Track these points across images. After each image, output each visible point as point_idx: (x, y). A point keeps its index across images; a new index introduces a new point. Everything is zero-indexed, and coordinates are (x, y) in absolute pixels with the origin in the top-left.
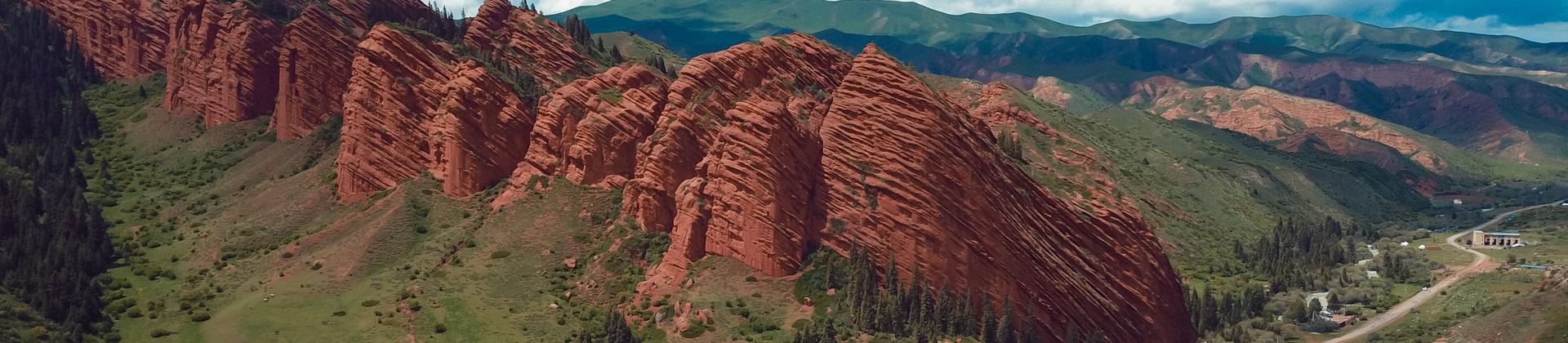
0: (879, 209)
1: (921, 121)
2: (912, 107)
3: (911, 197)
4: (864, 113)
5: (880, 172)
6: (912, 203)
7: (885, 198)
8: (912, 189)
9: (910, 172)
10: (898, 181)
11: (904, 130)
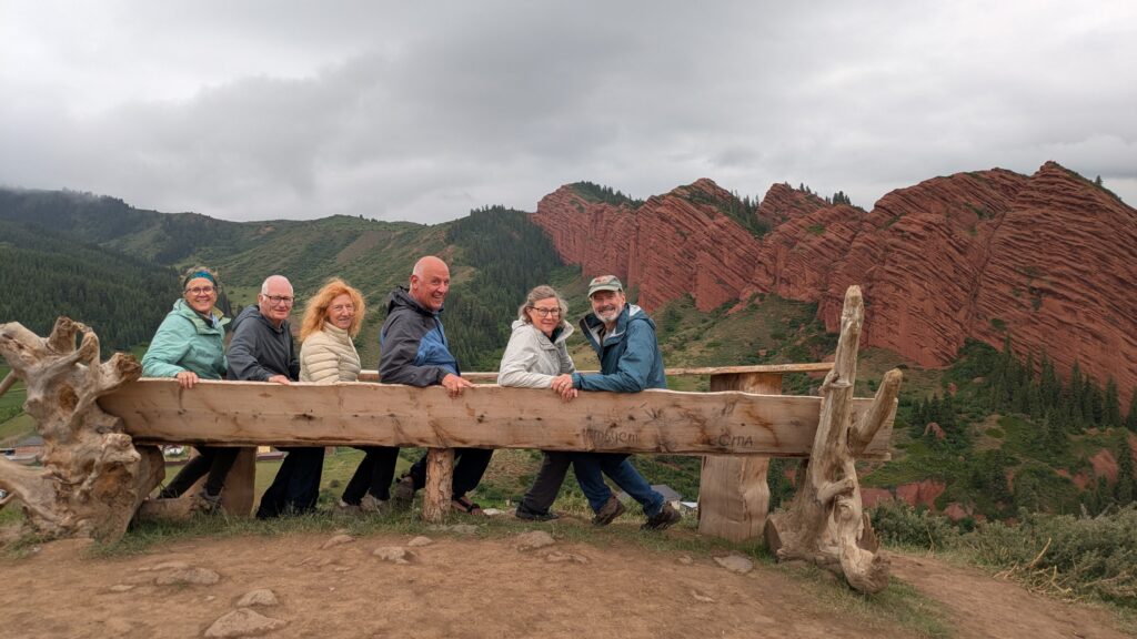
0: (1042, 309)
1: (1091, 224)
2: (1084, 212)
3: (1077, 297)
4: (1034, 222)
5: (1046, 275)
6: (1077, 302)
7: (1048, 299)
8: (1078, 289)
9: (1076, 273)
10: (1064, 282)
11: (1074, 234)
